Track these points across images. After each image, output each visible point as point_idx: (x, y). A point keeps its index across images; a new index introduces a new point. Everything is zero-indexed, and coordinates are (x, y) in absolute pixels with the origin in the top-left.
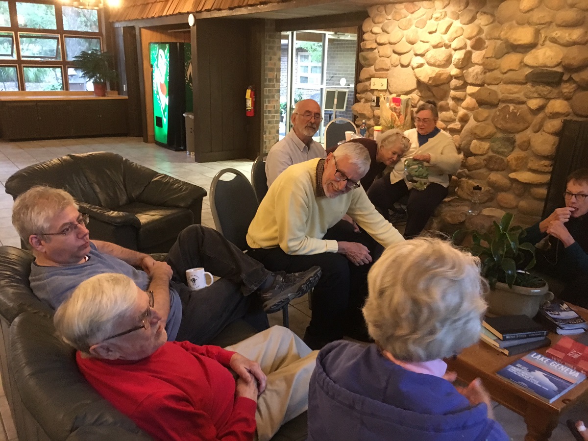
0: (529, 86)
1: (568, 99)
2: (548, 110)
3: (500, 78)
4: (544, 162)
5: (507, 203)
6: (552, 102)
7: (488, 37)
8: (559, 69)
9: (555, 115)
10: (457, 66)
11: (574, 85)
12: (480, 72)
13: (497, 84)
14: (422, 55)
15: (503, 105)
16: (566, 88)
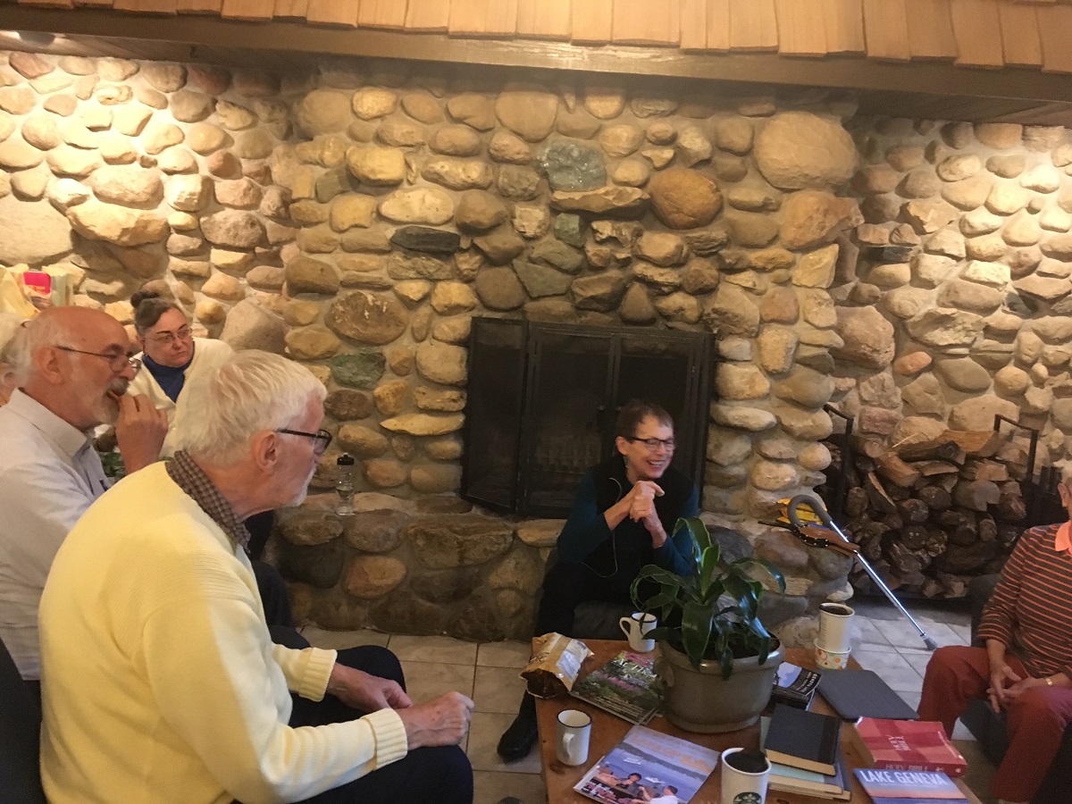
0: (397, 257)
1: (468, 280)
2: (439, 300)
3: (336, 240)
4: (450, 394)
5: (388, 479)
6: (441, 287)
7: (248, 154)
8: (451, 229)
9: (453, 310)
10: (182, 207)
11: (478, 257)
12: (243, 224)
13: (330, 252)
14: (79, 177)
15: (350, 293)
16: (466, 262)
